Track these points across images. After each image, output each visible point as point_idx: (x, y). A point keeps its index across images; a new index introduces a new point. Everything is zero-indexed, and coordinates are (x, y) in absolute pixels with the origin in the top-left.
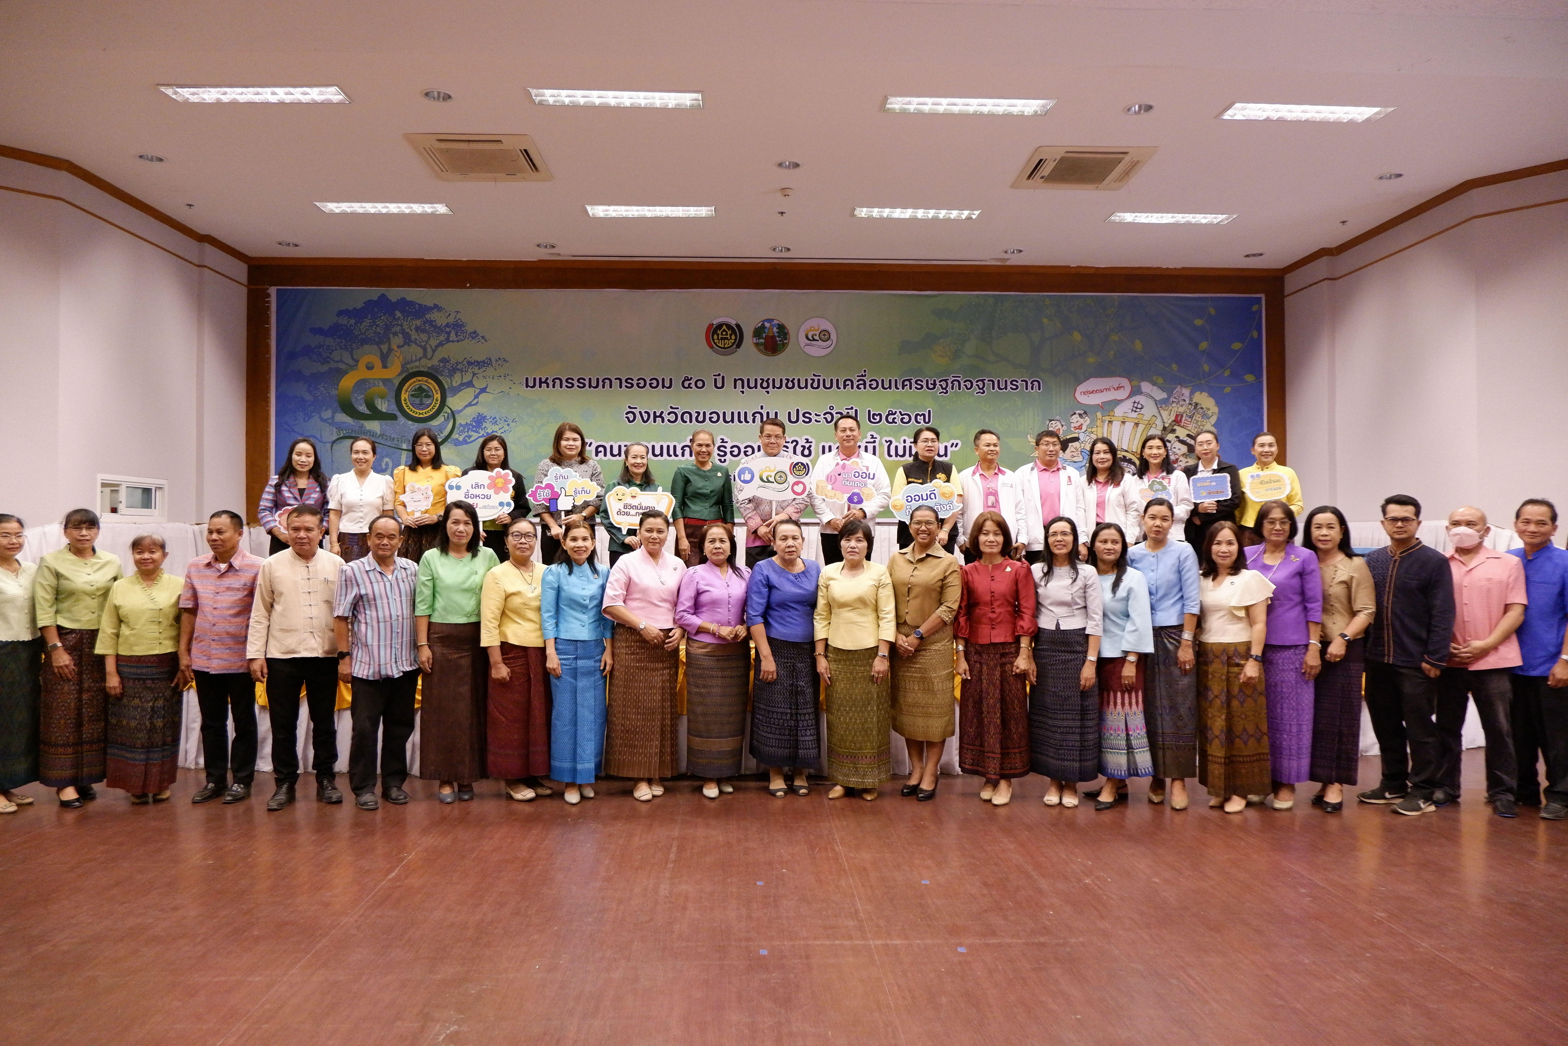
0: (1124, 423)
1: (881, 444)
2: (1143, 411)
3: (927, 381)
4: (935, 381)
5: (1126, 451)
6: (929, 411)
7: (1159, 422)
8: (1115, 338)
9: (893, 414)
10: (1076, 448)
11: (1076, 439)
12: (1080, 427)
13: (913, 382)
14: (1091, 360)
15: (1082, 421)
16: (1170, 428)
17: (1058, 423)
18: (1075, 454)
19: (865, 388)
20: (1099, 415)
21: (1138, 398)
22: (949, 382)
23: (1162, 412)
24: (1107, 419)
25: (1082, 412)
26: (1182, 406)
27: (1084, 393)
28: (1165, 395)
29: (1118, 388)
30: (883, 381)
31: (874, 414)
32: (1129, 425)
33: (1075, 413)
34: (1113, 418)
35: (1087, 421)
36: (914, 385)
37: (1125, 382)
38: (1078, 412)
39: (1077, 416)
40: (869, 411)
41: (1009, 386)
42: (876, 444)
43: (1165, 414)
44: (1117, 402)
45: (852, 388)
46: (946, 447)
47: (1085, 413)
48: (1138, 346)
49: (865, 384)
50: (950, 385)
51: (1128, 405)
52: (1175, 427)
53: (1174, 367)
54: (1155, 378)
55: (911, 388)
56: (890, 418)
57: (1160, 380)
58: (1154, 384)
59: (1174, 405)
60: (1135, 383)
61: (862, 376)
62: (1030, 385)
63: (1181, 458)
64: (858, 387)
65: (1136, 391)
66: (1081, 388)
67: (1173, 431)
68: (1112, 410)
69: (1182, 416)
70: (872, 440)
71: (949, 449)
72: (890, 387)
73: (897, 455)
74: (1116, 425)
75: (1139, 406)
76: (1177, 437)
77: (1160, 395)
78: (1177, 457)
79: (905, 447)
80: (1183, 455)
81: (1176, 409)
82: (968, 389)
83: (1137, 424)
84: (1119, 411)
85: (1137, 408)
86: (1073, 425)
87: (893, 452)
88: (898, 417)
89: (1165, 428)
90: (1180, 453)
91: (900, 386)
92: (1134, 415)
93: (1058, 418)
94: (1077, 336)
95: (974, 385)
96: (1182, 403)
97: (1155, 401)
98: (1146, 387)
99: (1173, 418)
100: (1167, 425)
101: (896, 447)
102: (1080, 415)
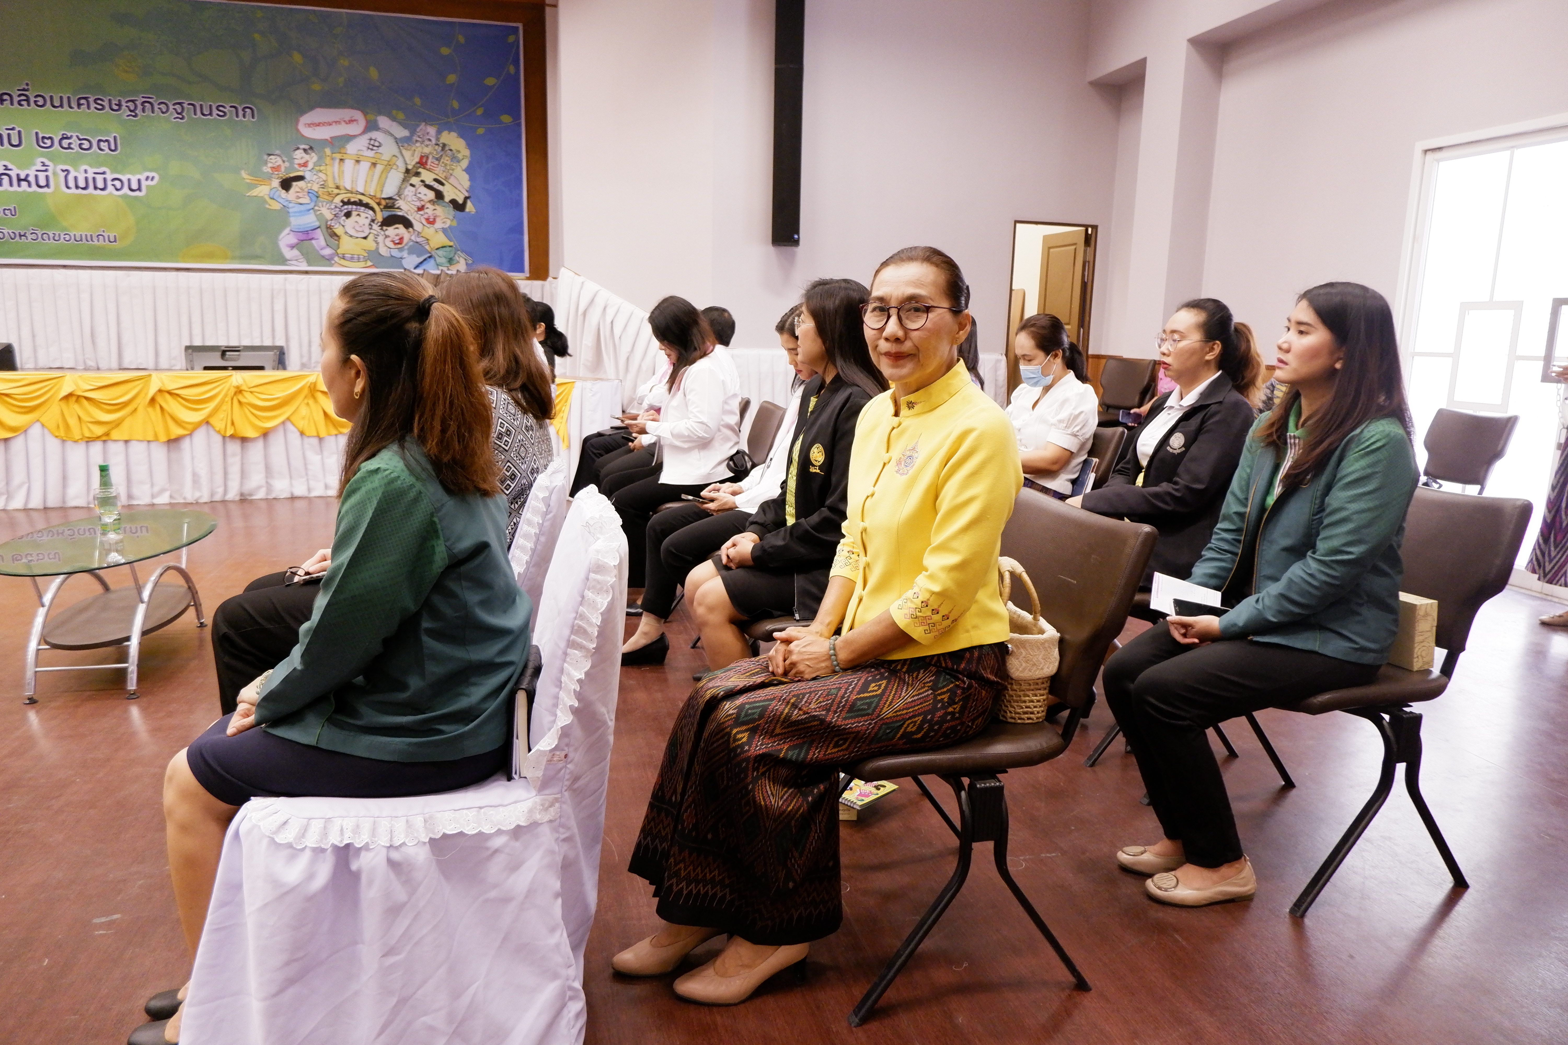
0: (358, 161)
1: (55, 173)
2: (381, 150)
3: (110, 101)
4: (119, 101)
5: (363, 194)
6: (115, 137)
7: (400, 163)
8: (344, 62)
9: (67, 138)
10: (301, 189)
11: (300, 178)
12: (305, 165)
13: (91, 100)
14: (316, 87)
15: (307, 157)
16: (415, 170)
17: (279, 159)
18: (300, 195)
19: (29, 105)
20: (328, 151)
21: (374, 134)
22: (138, 103)
23: (404, 152)
24: (338, 156)
25: (307, 147)
26: (427, 146)
27: (309, 125)
28: (406, 133)
29: (351, 121)
30: (51, 97)
31: (43, 138)
32: (365, 166)
33: (298, 148)
34: (345, 156)
35: (313, 158)
36: (93, 105)
37: (358, 115)
38: (302, 147)
39: (302, 151)
40: (37, 133)
41: (215, 112)
42: (49, 173)
43: (407, 154)
44: (350, 138)
45: (12, 104)
46: (139, 181)
47: (311, 148)
48: (374, 73)
49: (28, 100)
50: (140, 107)
51: (363, 141)
52: (420, 170)
53: (418, 101)
54: (394, 112)
55: (89, 108)
56: (65, 143)
57: (401, 116)
58: (394, 119)
59: (418, 144)
60: (371, 117)
61: (24, 90)
62: (241, 113)
63: (428, 205)
64: (20, 104)
65: (371, 126)
66: (306, 119)
67: (417, 174)
68: (344, 147)
69: (427, 158)
70: (44, 168)
71: (144, 184)
72: (61, 106)
73: (77, 187)
74: (349, 164)
75: (377, 144)
76: (422, 181)
77: (402, 133)
78: (423, 203)
79: (86, 179)
80: (430, 201)
81: (420, 149)
82: (163, 113)
83: (374, 164)
84: (352, 148)
85: (374, 146)
86: (296, 162)
87: (71, 183)
88: (75, 143)
89: (407, 171)
90: (426, 199)
91: (74, 104)
92: (371, 154)
93: (278, 152)
94: (297, 58)
95: (171, 107)
96: (428, 143)
97: (396, 138)
98: (383, 122)
99: (417, 159)
100: (410, 167)
101: (76, 178)
102: (305, 150)
